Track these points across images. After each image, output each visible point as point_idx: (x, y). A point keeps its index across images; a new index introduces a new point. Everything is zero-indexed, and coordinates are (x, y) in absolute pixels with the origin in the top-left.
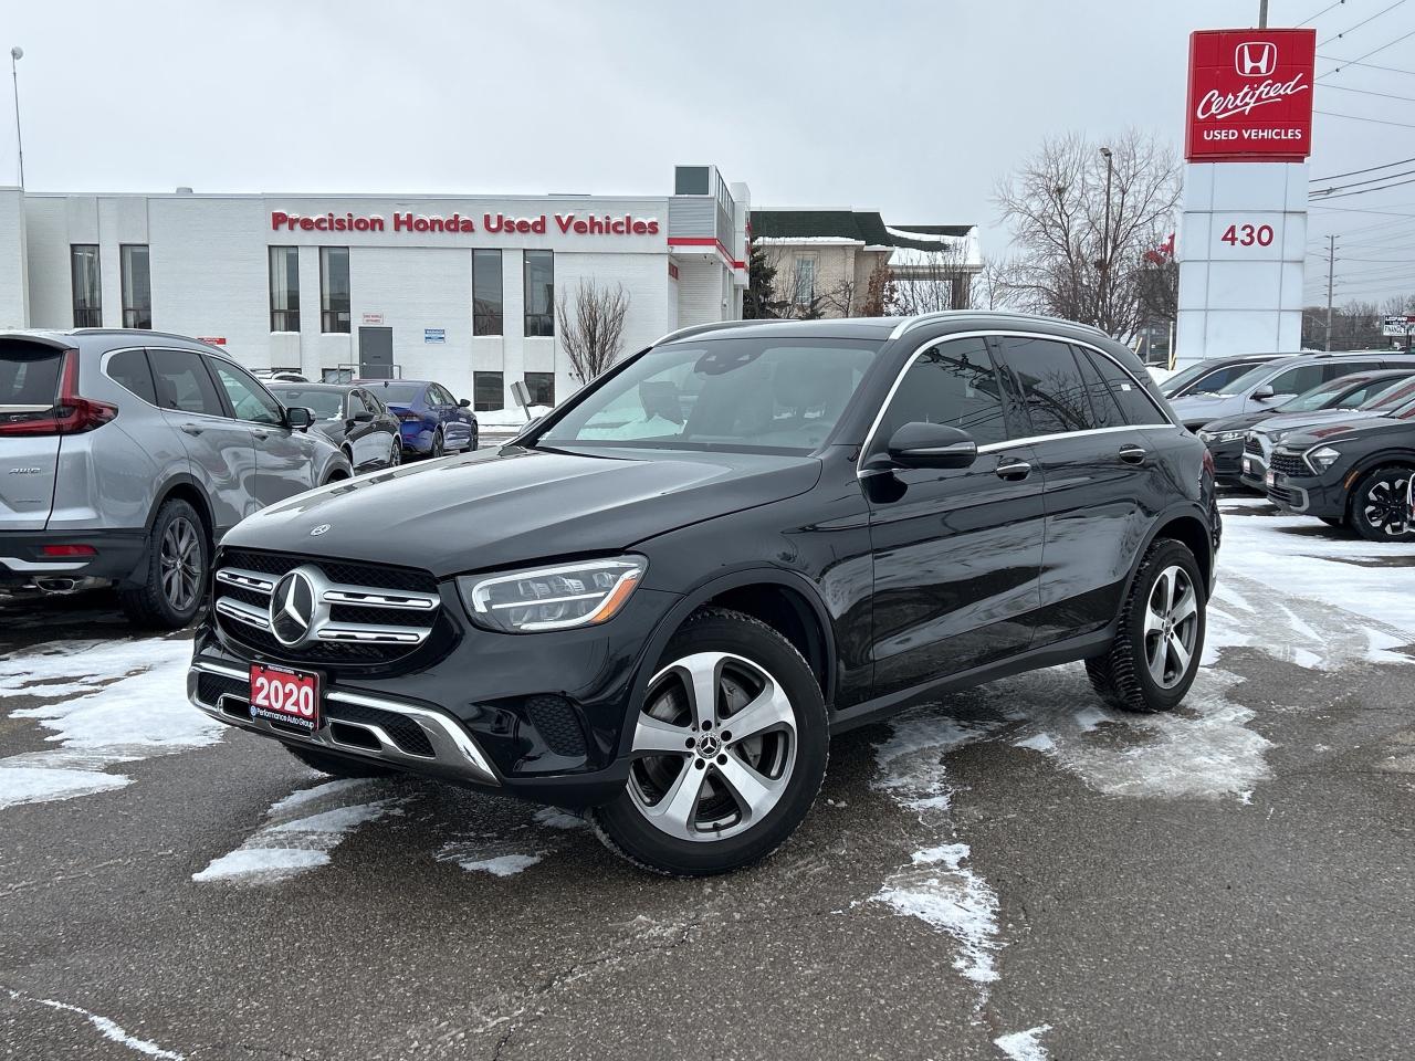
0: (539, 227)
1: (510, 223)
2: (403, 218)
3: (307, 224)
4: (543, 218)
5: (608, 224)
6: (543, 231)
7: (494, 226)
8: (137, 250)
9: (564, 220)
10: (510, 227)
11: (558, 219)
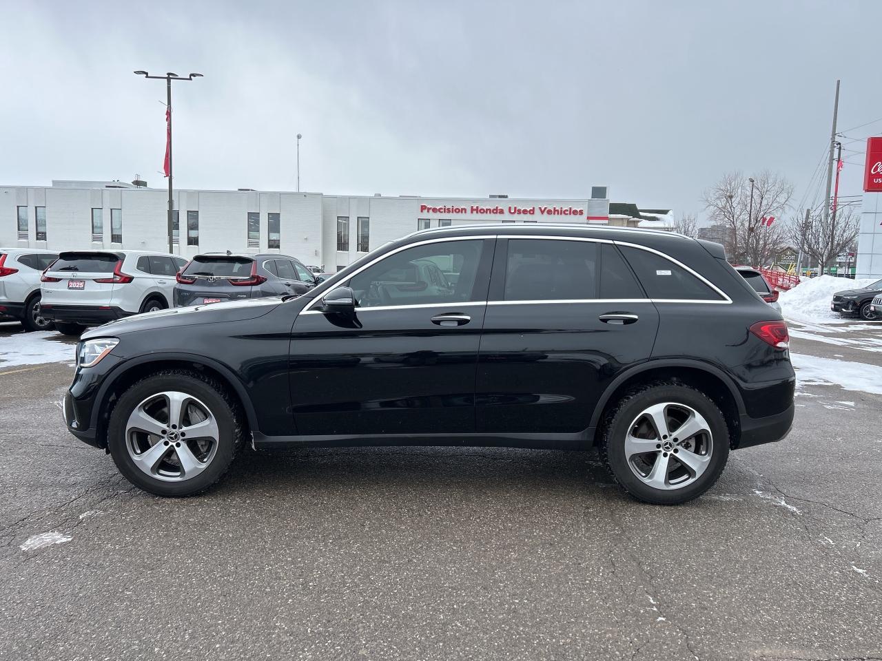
0: (532, 212)
1: (519, 210)
2: (475, 208)
3: (435, 210)
4: (534, 208)
5: (561, 211)
6: (533, 213)
7: (513, 211)
8: (364, 219)
9: (543, 209)
10: (519, 212)
11: (540, 208)
